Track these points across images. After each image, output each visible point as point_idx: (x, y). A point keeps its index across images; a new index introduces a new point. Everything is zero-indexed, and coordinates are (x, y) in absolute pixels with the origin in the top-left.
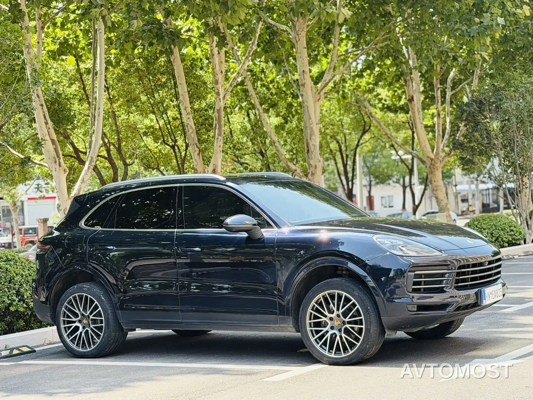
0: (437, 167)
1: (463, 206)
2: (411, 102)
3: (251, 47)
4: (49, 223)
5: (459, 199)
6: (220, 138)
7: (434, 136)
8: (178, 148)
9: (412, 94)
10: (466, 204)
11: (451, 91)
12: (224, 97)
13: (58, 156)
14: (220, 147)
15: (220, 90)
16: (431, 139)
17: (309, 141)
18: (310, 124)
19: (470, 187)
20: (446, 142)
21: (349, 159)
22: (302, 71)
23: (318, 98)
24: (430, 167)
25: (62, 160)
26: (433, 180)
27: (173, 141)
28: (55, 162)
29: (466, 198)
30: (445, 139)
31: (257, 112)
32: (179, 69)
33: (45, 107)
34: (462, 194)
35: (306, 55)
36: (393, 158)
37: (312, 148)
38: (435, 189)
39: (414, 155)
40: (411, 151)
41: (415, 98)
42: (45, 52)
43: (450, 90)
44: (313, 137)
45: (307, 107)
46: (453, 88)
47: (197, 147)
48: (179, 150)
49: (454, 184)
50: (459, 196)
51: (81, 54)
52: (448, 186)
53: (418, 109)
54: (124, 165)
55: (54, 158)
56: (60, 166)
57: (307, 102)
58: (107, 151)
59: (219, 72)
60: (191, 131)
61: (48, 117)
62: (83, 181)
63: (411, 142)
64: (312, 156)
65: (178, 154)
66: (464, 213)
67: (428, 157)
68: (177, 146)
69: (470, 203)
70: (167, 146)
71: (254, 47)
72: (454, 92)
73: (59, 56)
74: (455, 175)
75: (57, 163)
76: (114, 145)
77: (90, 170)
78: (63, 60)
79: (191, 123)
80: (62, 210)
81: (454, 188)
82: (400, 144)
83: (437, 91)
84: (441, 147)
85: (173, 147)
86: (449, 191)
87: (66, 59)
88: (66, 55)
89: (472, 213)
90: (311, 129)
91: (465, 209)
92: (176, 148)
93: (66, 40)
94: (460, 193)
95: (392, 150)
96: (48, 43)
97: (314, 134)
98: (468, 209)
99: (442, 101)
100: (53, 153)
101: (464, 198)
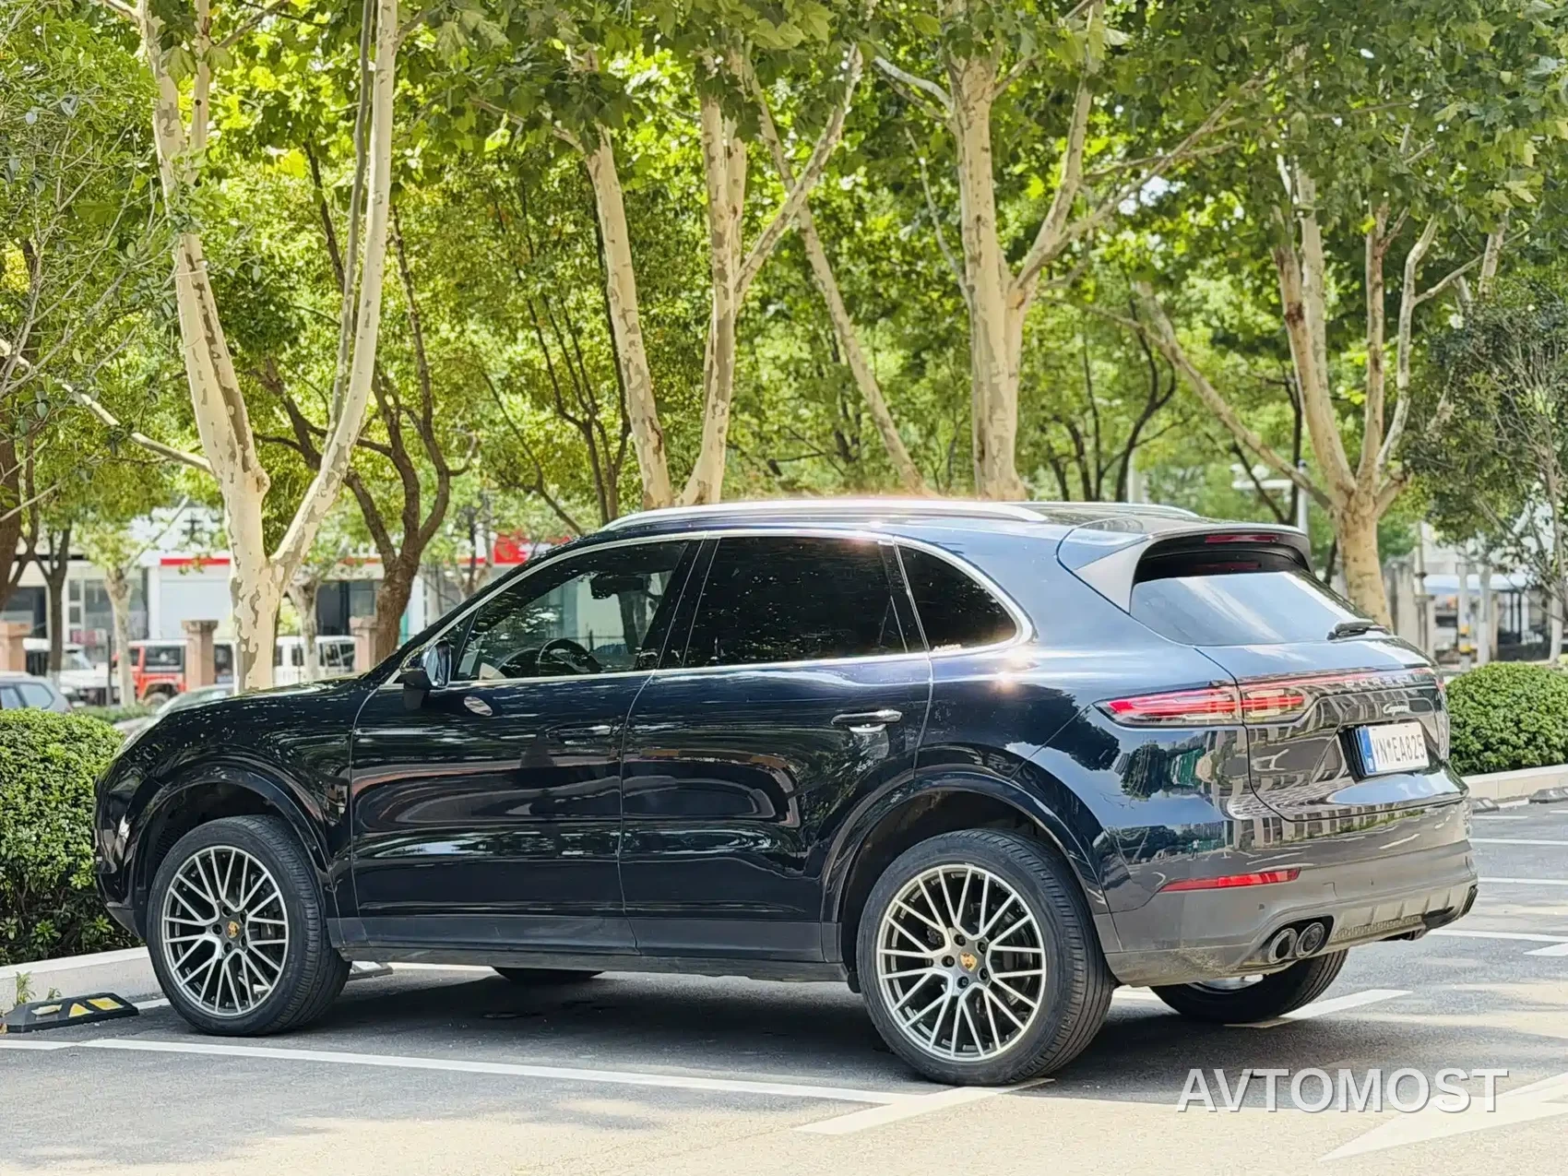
0: (1363, 518)
1: (1442, 638)
2: (1294, 322)
3: (825, 142)
4: (219, 637)
5: (1432, 615)
6: (722, 405)
7: (1360, 425)
8: (602, 430)
9: (1296, 298)
10: (1450, 632)
11: (1416, 295)
12: (740, 284)
13: (241, 439)
14: (720, 431)
15: (728, 262)
16: (1351, 435)
17: (986, 423)
18: (991, 376)
19: (1464, 582)
20: (1394, 445)
21: (1105, 482)
22: (973, 216)
23: (1019, 299)
24: (1343, 517)
25: (252, 452)
26: (1351, 553)
27: (587, 411)
28: (233, 456)
29: (1452, 613)
30: (1391, 434)
31: (838, 335)
32: (610, 197)
33: (209, 293)
34: (1440, 601)
35: (988, 170)
36: (1237, 485)
37: (993, 446)
38: (1358, 581)
39: (1297, 477)
40: (1289, 466)
41: (1307, 313)
42: (218, 134)
43: (1413, 291)
44: (999, 414)
45: (986, 324)
46: (1420, 288)
47: (653, 429)
48: (603, 435)
49: (1417, 570)
50: (1431, 606)
51: (323, 143)
52: (1398, 575)
53: (1316, 343)
54: (440, 473)
55: (230, 443)
56: (245, 468)
57: (985, 310)
58: (389, 429)
59: (726, 212)
60: (636, 380)
61: (215, 324)
62: (311, 516)
63: (1291, 440)
64: (992, 470)
65: (600, 448)
66: (1445, 658)
67: (1340, 487)
68: (598, 424)
69: (1462, 630)
70: (569, 424)
71: (832, 140)
72: (1422, 297)
73: (262, 145)
74: (1420, 545)
75: (239, 460)
76: (410, 413)
77: (334, 484)
78: (269, 160)
79: (640, 357)
80: (247, 600)
81: (1416, 581)
82: (1257, 446)
83: (1374, 291)
84: (1380, 459)
85: (585, 427)
86: (1403, 590)
87: (279, 156)
88: (279, 147)
89: (1466, 660)
90: (994, 389)
91: (1446, 646)
92: (595, 429)
93: (283, 101)
94: (1433, 598)
95: (1235, 462)
96: (227, 109)
97: (1002, 406)
98: (1456, 645)
99: (1386, 323)
100: (227, 429)
101: (1444, 613)
